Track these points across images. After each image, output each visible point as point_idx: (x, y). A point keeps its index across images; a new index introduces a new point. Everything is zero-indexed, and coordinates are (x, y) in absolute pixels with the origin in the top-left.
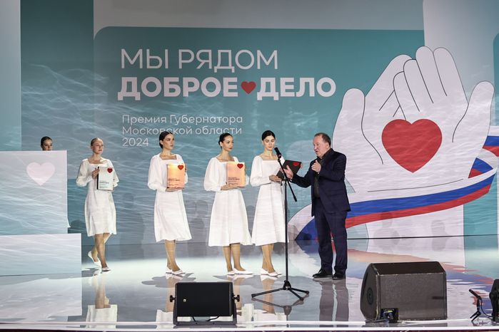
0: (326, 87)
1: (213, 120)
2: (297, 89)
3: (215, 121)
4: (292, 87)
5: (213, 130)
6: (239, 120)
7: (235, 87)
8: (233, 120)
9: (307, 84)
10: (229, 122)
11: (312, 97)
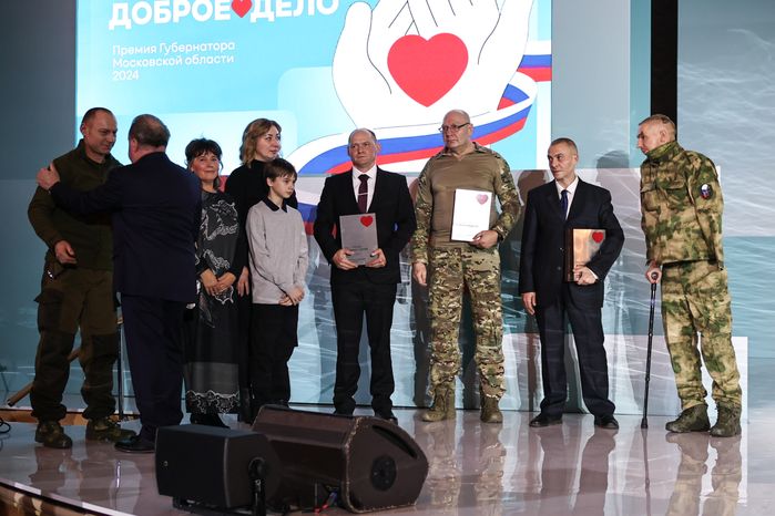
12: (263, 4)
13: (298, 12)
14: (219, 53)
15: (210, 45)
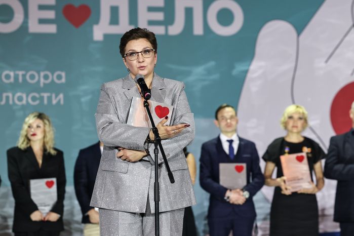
0: (225, 17)
1: (8, 77)
2: (169, 20)
3: (12, 80)
4: (160, 16)
5: (7, 98)
6: (59, 77)
7: (51, 15)
8: (46, 77)
9: (189, 12)
10: (39, 81)
11: (198, 37)
12: (114, 11)
13: (176, 29)
14: (37, 88)
15: (20, 73)
